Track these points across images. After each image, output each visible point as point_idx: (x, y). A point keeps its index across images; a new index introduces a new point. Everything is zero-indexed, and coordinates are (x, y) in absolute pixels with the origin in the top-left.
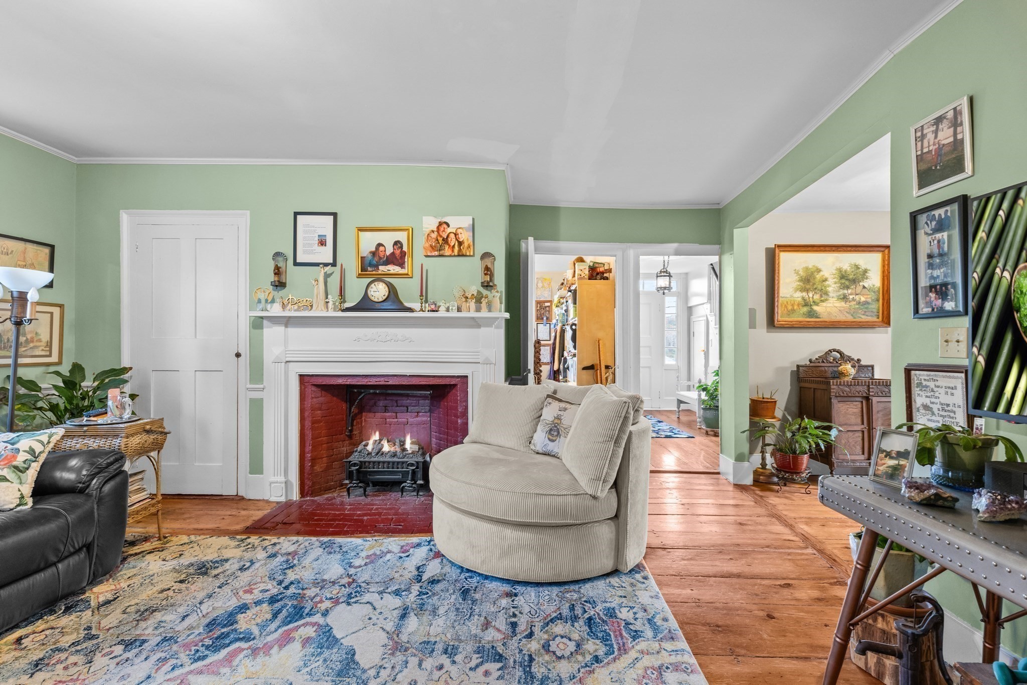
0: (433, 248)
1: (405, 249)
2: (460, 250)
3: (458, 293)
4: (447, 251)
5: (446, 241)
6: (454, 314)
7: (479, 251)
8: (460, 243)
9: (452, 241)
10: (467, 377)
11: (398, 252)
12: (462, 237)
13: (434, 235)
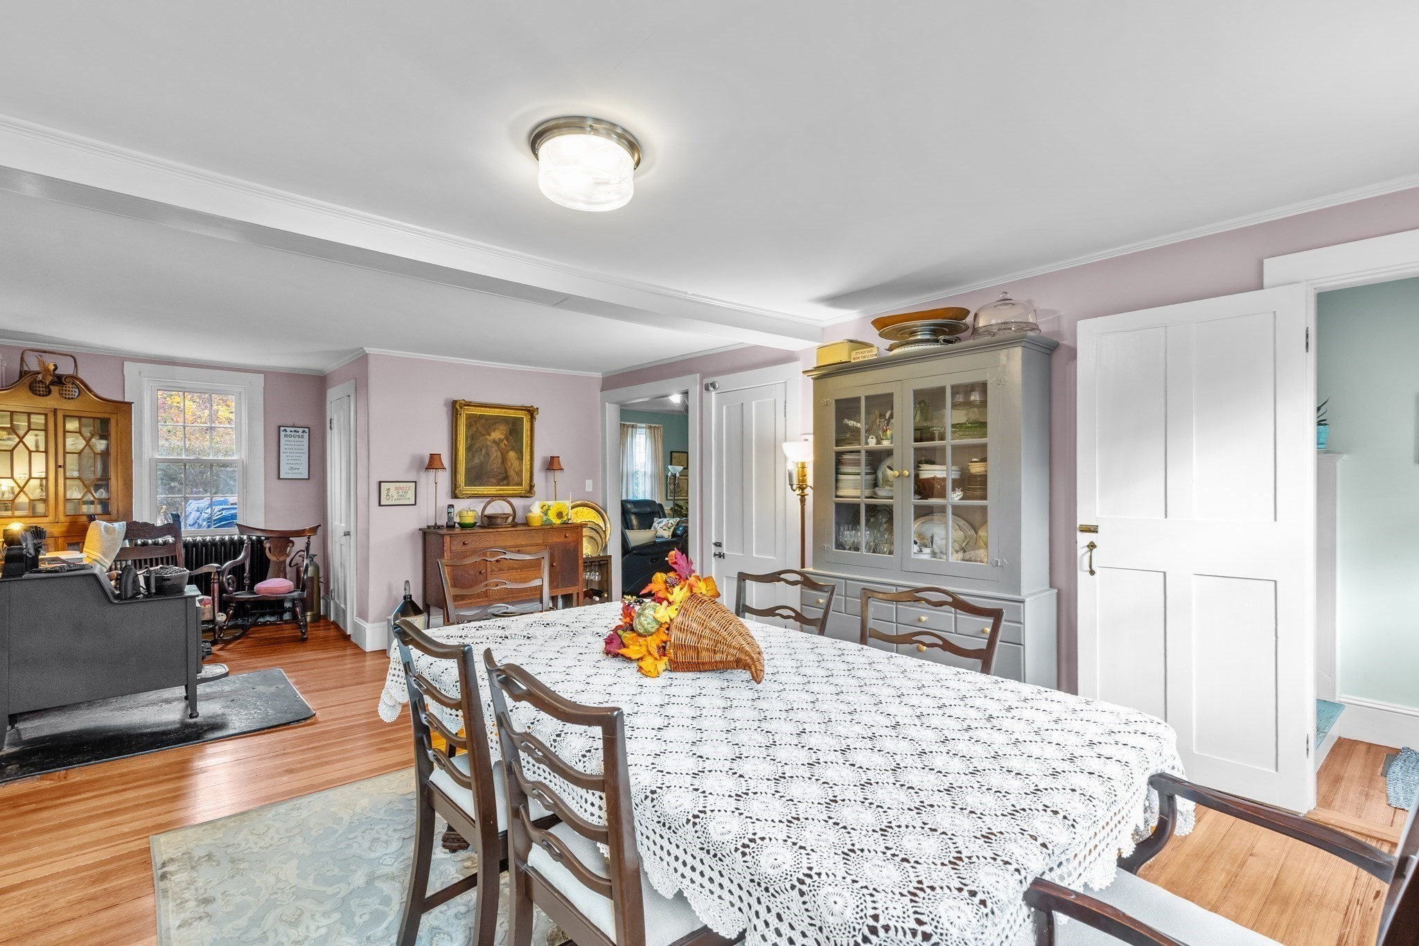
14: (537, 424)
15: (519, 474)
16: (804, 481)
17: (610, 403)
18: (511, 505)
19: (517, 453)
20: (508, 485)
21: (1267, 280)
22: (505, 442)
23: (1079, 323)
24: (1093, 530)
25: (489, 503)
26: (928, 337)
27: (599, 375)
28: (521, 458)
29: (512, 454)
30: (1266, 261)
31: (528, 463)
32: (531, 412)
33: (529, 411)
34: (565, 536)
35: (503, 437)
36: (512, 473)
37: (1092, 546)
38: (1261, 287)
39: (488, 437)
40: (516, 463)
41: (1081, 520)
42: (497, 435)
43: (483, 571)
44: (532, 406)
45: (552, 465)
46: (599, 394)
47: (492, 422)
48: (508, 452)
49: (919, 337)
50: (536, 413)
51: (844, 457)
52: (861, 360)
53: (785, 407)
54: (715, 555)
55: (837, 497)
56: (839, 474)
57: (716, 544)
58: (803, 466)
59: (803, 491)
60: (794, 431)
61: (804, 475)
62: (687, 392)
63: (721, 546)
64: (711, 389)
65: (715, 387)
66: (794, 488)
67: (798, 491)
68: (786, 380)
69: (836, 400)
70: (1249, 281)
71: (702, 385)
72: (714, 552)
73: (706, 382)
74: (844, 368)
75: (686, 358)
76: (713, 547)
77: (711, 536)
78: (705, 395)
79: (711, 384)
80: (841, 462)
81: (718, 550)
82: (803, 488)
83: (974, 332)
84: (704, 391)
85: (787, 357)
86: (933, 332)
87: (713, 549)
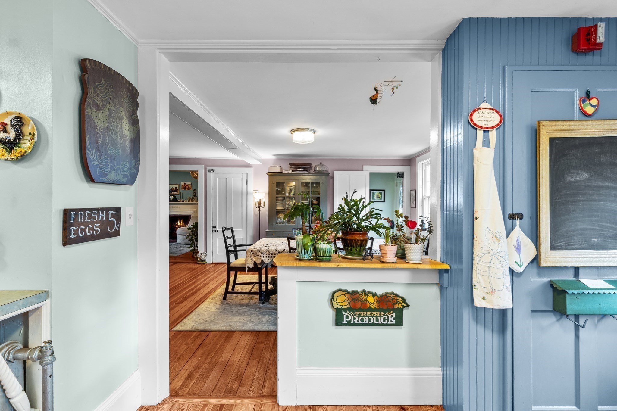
0: (183, 189)
1: (178, 189)
2: (189, 189)
3: (188, 198)
4: (186, 189)
5: (186, 187)
6: (187, 202)
7: (193, 189)
8: (189, 188)
9: (187, 187)
10: (190, 215)
11: (176, 189)
12: (189, 186)
13: (183, 186)
16: (260, 205)
21: (364, 169)
23: (334, 171)
26: (303, 169)
30: (364, 166)
49: (301, 169)
51: (278, 198)
52: (286, 173)
53: (247, 181)
54: (213, 231)
55: (277, 209)
56: (277, 203)
57: (213, 227)
58: (260, 200)
59: (259, 208)
60: (250, 190)
61: (260, 203)
62: (198, 171)
63: (216, 227)
64: (212, 171)
65: (213, 171)
66: (257, 207)
67: (258, 208)
68: (247, 173)
69: (277, 182)
70: (362, 169)
71: (206, 169)
72: (212, 230)
73: (208, 168)
74: (281, 174)
75: (196, 158)
76: (212, 228)
77: (210, 224)
78: (208, 173)
79: (212, 170)
80: (277, 200)
81: (214, 229)
82: (260, 207)
83: (315, 171)
84: (207, 172)
85: (248, 166)
86: (304, 168)
87: (212, 229)
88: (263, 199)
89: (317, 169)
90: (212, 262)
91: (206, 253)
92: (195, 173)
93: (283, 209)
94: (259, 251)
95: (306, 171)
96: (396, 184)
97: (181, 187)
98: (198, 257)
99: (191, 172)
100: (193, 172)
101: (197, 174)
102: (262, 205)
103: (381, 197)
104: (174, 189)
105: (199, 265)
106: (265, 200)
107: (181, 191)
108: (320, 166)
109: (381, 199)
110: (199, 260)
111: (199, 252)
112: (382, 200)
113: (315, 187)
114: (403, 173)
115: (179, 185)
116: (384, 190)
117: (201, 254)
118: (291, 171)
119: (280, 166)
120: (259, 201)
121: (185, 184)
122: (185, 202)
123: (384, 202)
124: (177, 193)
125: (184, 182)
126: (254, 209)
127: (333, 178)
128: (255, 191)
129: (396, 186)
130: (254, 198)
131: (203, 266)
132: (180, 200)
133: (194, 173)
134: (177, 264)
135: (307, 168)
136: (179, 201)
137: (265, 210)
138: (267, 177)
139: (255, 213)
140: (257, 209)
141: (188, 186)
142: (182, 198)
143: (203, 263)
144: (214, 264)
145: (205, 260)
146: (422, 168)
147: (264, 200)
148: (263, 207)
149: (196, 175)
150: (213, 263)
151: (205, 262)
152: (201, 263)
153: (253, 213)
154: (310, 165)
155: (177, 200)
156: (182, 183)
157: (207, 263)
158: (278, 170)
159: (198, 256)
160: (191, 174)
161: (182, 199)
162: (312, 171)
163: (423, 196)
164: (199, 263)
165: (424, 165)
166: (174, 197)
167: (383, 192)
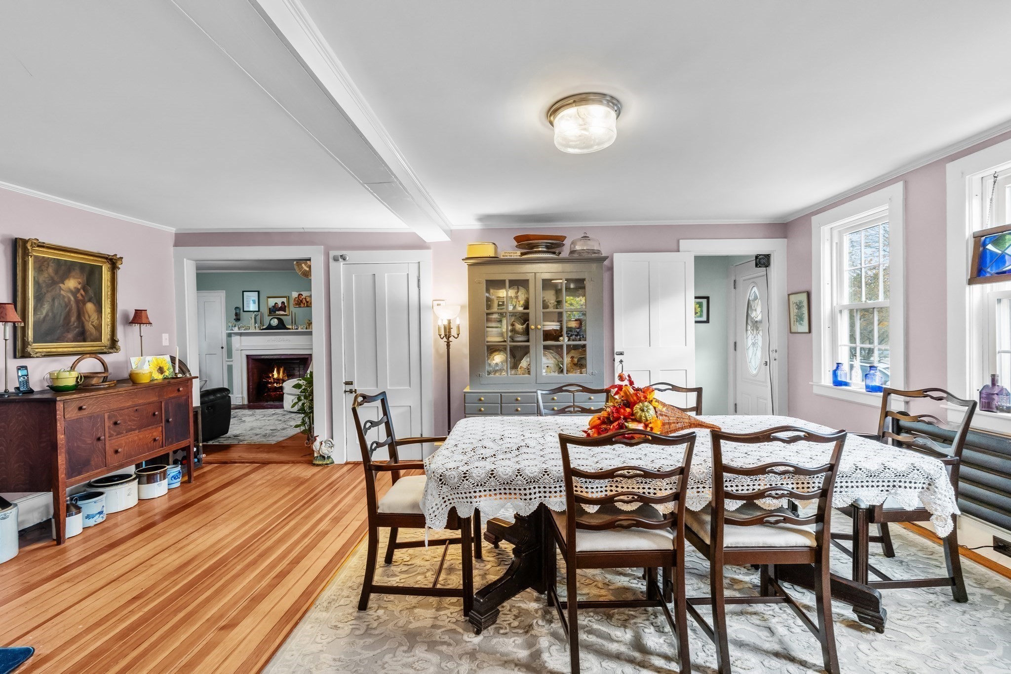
0: (296, 304)
1: (286, 304)
2: (307, 305)
3: (306, 322)
4: (302, 305)
5: (301, 301)
6: (304, 330)
8: (307, 302)
9: (304, 302)
11: (283, 306)
12: (308, 299)
13: (297, 299)
14: (120, 274)
15: (99, 328)
16: (450, 332)
17: (188, 259)
18: (103, 363)
19: (95, 305)
20: (84, 341)
21: (681, 249)
22: (82, 292)
23: (614, 254)
24: (621, 354)
25: (78, 361)
26: (545, 249)
27: (173, 230)
28: (99, 310)
29: (90, 307)
30: (681, 241)
31: (109, 316)
32: (114, 262)
33: (111, 260)
34: (179, 390)
35: (79, 286)
36: (89, 327)
37: (621, 361)
38: (678, 251)
39: (61, 285)
40: (94, 316)
41: (616, 350)
42: (72, 283)
43: (102, 438)
44: (116, 255)
45: (139, 318)
46: (172, 249)
47: (64, 269)
48: (84, 304)
49: (540, 249)
50: (119, 262)
51: (490, 317)
52: (509, 257)
53: (419, 280)
54: (345, 392)
55: (487, 342)
56: (487, 327)
57: (347, 383)
58: (449, 322)
59: (448, 339)
60: (427, 298)
61: (450, 328)
62: (310, 260)
63: (352, 384)
64: (340, 260)
65: (344, 259)
66: (442, 337)
67: (445, 339)
68: (419, 263)
69: (486, 281)
70: (676, 248)
71: (327, 255)
72: (344, 390)
73: (332, 253)
74: (494, 261)
75: (306, 230)
76: (344, 385)
77: (340, 378)
78: (332, 264)
79: (341, 256)
80: (488, 320)
81: (349, 388)
82: (449, 337)
83: (572, 252)
84: (331, 260)
85: (419, 245)
86: (547, 247)
87: (344, 387)
88: (456, 318)
89: (578, 248)
90: (345, 461)
91: (331, 440)
92: (305, 265)
93: (502, 340)
94: (465, 476)
95: (554, 253)
96: (735, 285)
97: (293, 301)
98: (315, 449)
99: (295, 263)
100: (300, 261)
101: (310, 267)
102: (454, 332)
103: (702, 311)
104: (280, 305)
105: (316, 469)
106: (462, 322)
107: (293, 309)
108: (582, 242)
109: (701, 316)
110: (317, 457)
111: (316, 439)
112: (704, 318)
113: (573, 289)
114: (768, 257)
115: (288, 298)
116: (708, 298)
117: (321, 443)
118: (519, 253)
119: (494, 244)
120: (446, 323)
121: (299, 295)
122: (299, 330)
123: (707, 321)
124: (286, 313)
125: (297, 292)
126: (436, 341)
127: (611, 269)
128: (438, 301)
129: (735, 288)
130: (436, 318)
131: (326, 470)
132: (290, 327)
133: (303, 265)
134: (270, 465)
135: (554, 245)
136: (290, 329)
137: (462, 345)
138: (464, 268)
139: (437, 351)
140: (443, 343)
141: (305, 299)
142: (294, 322)
143: (325, 463)
144: (350, 466)
145: (329, 457)
146: (829, 239)
147: (458, 322)
148: (456, 336)
149: (308, 269)
150: (347, 463)
151: (330, 460)
152: (321, 463)
153: (433, 351)
154: (563, 238)
155: (285, 326)
156: (295, 295)
157: (335, 463)
158: (488, 251)
159: (314, 447)
160: (296, 267)
161: (295, 324)
162: (565, 253)
163: (835, 304)
164: (317, 462)
165: (835, 233)
166: (280, 321)
167: (704, 301)
